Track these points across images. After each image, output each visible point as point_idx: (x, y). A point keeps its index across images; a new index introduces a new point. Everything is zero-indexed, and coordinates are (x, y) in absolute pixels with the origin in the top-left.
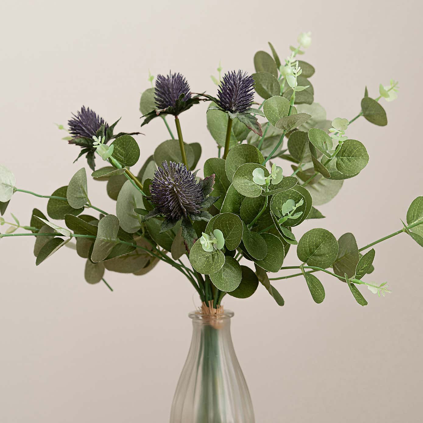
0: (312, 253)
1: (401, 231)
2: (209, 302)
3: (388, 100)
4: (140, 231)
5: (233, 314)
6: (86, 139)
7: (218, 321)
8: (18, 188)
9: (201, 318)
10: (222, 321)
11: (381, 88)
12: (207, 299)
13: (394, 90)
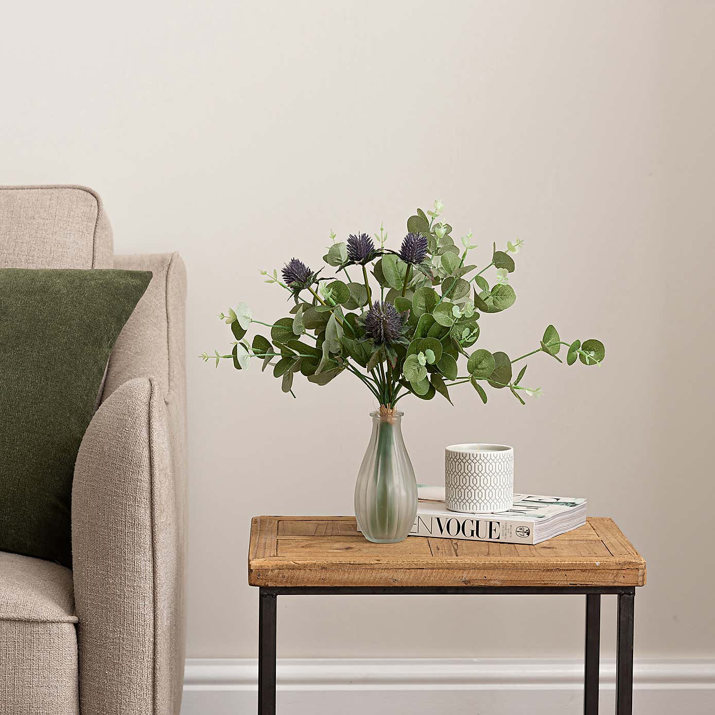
0: (476, 367)
1: (539, 350)
2: (387, 404)
3: (515, 253)
4: (340, 352)
5: (403, 414)
6: (299, 283)
7: (393, 419)
8: (253, 320)
9: (379, 416)
10: (395, 419)
11: (509, 244)
12: (386, 402)
13: (520, 246)
